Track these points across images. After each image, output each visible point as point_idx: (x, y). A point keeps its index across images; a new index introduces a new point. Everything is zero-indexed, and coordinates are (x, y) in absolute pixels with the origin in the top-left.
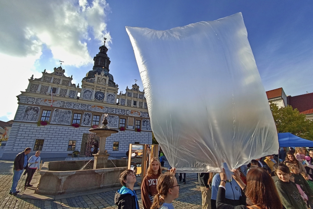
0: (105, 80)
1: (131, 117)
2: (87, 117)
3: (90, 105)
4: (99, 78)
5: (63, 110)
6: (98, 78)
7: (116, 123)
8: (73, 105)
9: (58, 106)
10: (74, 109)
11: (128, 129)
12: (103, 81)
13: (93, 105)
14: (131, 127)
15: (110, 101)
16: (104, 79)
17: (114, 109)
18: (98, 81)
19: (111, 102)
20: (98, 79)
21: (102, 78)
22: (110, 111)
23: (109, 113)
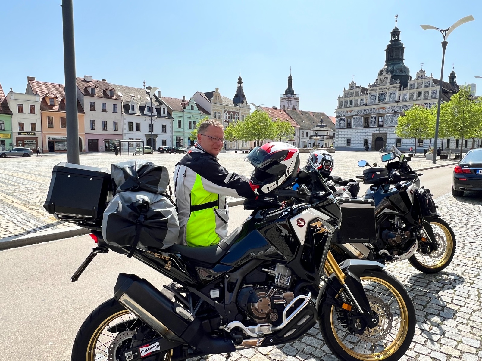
0: (387, 78)
2: (374, 119)
3: (375, 108)
4: (382, 79)
5: (357, 117)
6: (380, 79)
8: (363, 111)
9: (354, 114)
12: (385, 81)
13: (377, 108)
17: (396, 108)
18: (380, 82)
19: (393, 101)
22: (392, 110)
23: (391, 112)
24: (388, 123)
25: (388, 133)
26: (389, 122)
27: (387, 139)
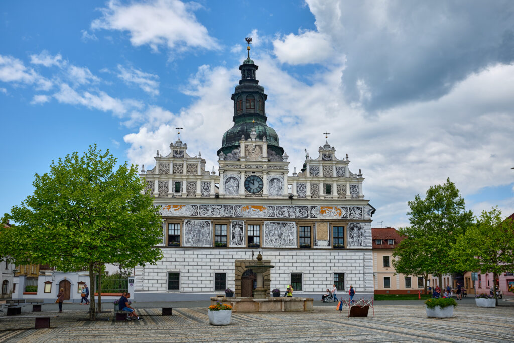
0: (261, 148)
1: (323, 221)
2: (238, 229)
3: (240, 206)
4: (249, 147)
5: (197, 222)
6: (246, 147)
7: (291, 237)
8: (210, 209)
9: (188, 214)
10: (213, 216)
11: (316, 247)
12: (257, 152)
13: (243, 206)
14: (323, 244)
15: (275, 192)
16: (257, 147)
17: (285, 210)
18: (247, 153)
19: (277, 195)
20: (246, 150)
21: (254, 144)
22: (278, 214)
23: (276, 217)
24: (271, 240)
25: (272, 261)
26: (273, 238)
27: (272, 275)
